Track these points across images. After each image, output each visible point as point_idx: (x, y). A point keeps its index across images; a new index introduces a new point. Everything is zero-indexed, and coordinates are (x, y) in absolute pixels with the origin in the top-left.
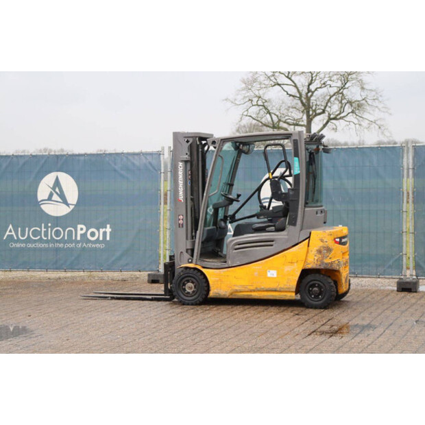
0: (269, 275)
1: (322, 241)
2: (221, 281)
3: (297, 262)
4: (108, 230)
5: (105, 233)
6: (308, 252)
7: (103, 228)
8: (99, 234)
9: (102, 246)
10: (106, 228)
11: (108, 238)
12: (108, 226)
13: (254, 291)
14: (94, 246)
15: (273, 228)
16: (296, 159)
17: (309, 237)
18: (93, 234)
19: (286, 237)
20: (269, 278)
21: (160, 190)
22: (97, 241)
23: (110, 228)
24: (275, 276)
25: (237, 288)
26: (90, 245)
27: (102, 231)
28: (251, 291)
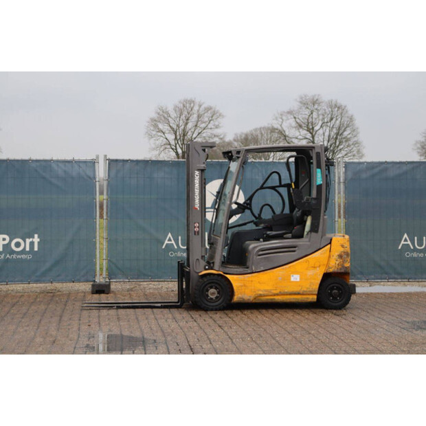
0: (292, 279)
1: (342, 246)
2: (245, 285)
3: (320, 266)
4: (36, 239)
5: (32, 244)
6: (329, 257)
7: (29, 238)
8: (25, 245)
9: (29, 257)
10: (33, 237)
11: (36, 249)
12: (36, 236)
13: (277, 295)
14: (19, 257)
15: (290, 235)
16: (319, 170)
17: (330, 243)
18: (18, 245)
19: (308, 243)
20: (293, 282)
21: (95, 199)
22: (23, 251)
23: (39, 237)
24: (298, 280)
25: (261, 293)
26: (14, 256)
27: (28, 241)
28: (275, 295)
